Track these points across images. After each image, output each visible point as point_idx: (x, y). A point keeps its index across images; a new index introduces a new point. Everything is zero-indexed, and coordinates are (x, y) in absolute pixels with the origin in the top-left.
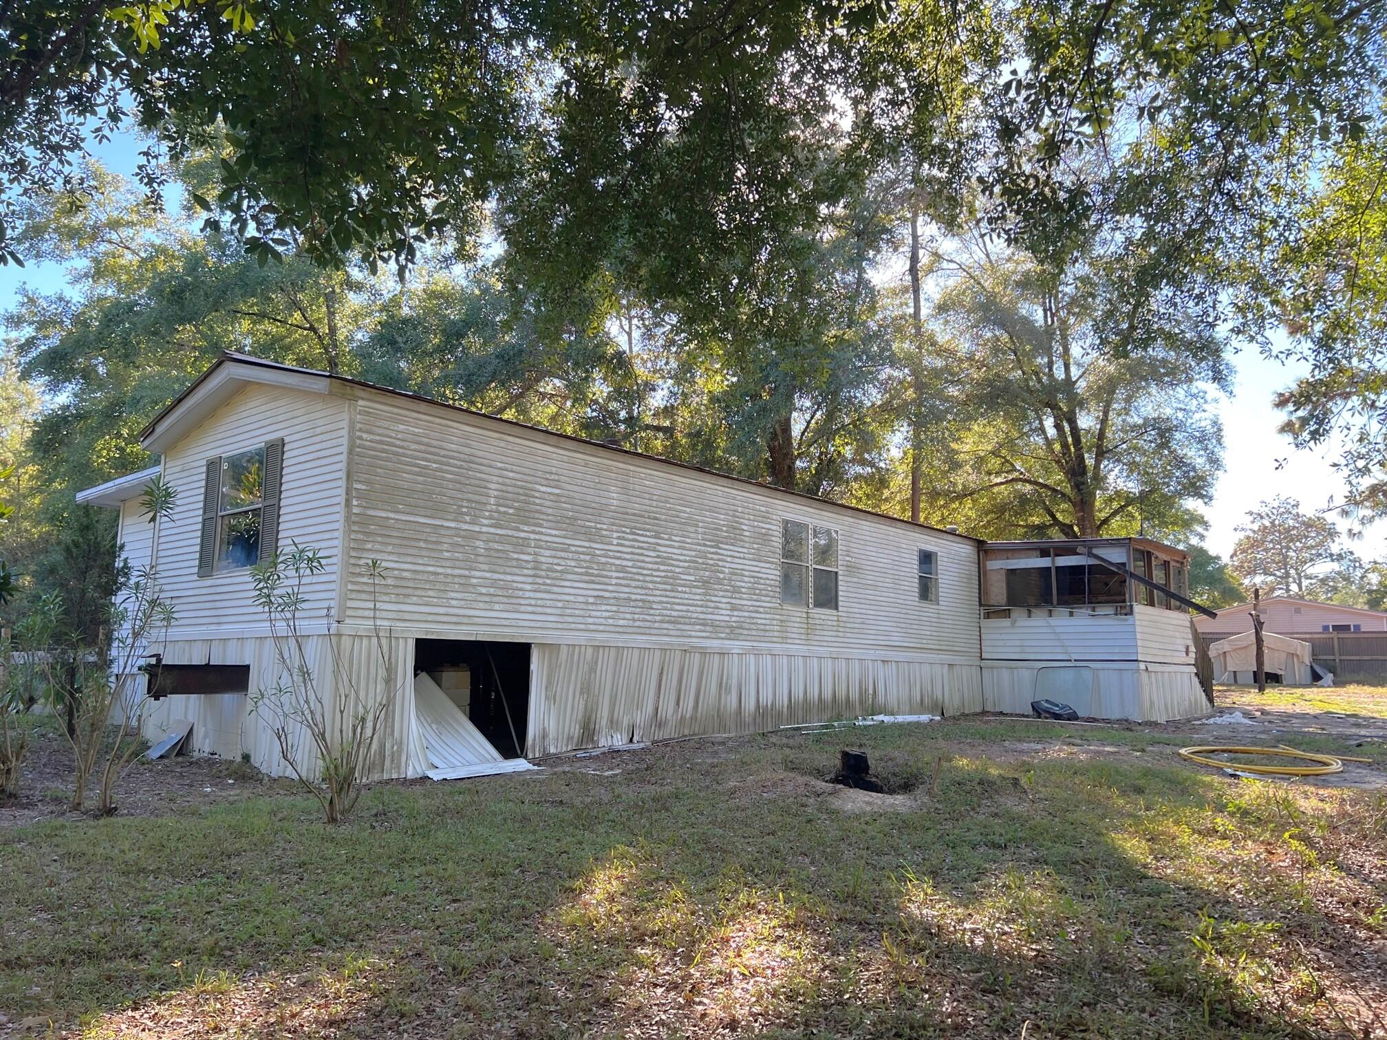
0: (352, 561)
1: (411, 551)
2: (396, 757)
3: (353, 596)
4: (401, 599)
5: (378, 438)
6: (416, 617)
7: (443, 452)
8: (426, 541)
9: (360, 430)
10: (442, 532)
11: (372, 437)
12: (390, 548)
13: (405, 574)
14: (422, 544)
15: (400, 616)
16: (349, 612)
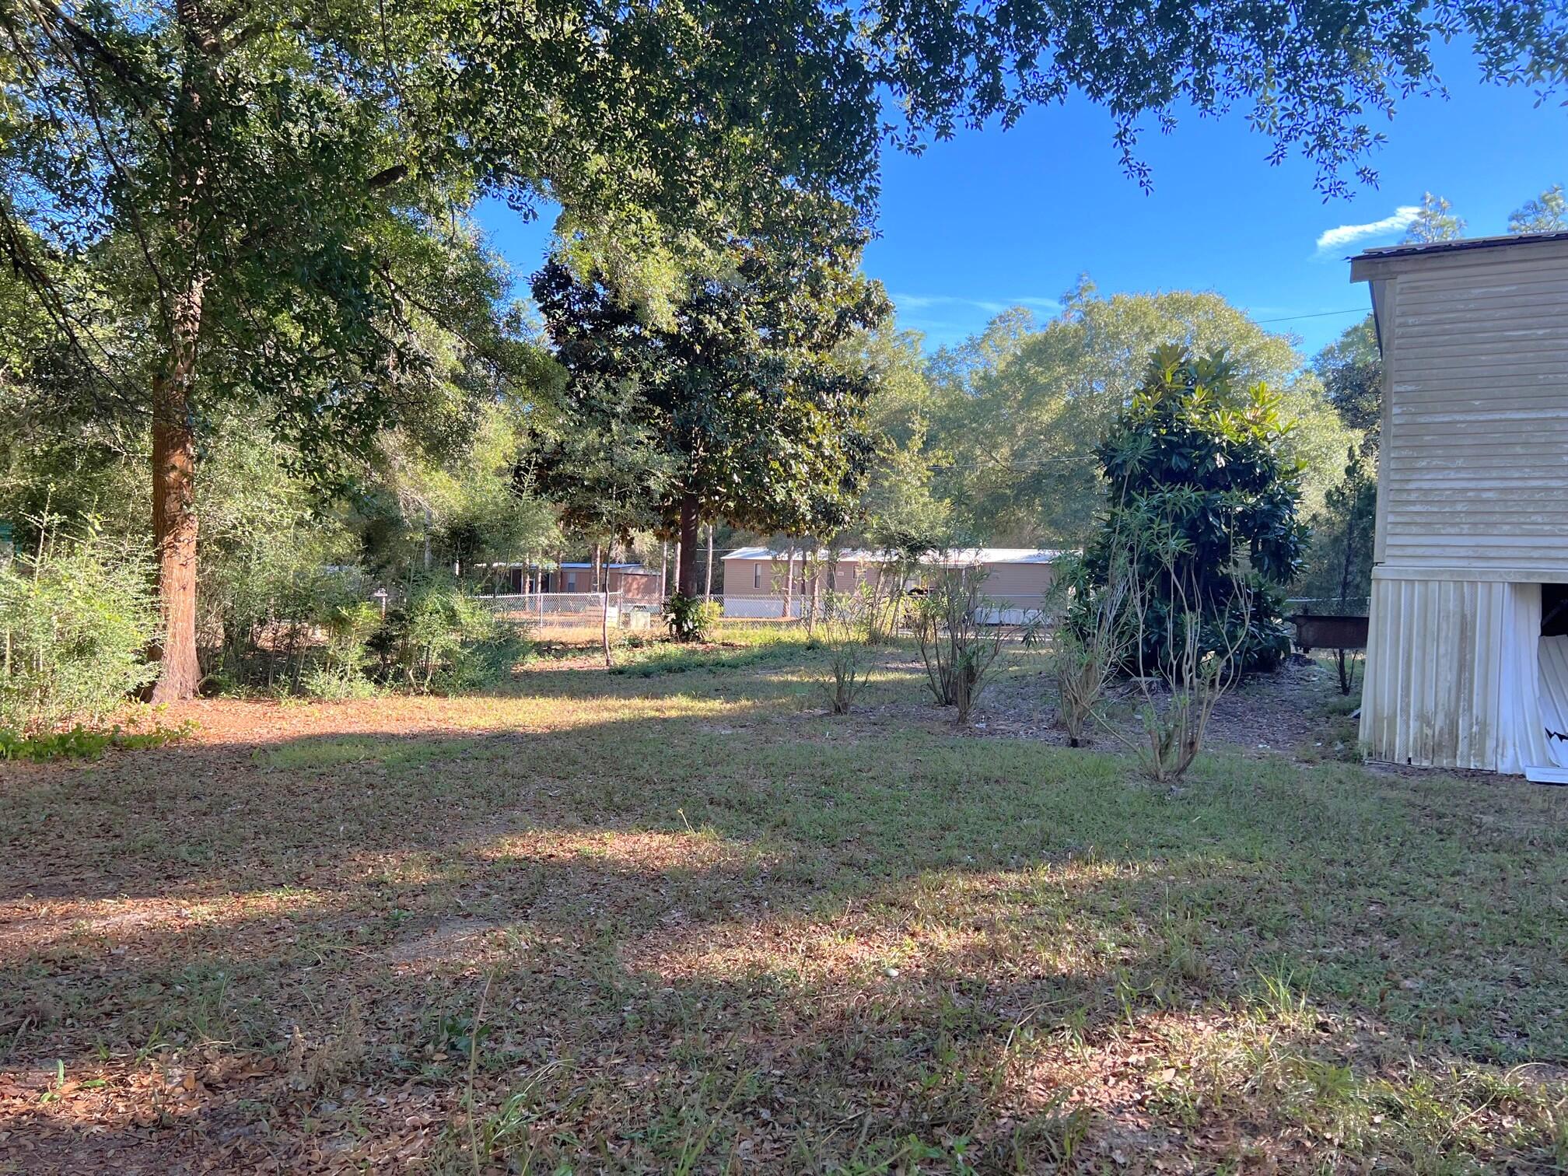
0: (1396, 486)
1: (1495, 462)
2: (1477, 742)
3: (1398, 530)
4: (1481, 529)
5: (1434, 317)
6: (1509, 553)
7: (1558, 309)
8: (1526, 444)
9: (1403, 314)
10: (1558, 427)
11: (1423, 318)
12: (1460, 462)
13: (1485, 495)
14: (1519, 450)
15: (1480, 552)
16: (1388, 552)
